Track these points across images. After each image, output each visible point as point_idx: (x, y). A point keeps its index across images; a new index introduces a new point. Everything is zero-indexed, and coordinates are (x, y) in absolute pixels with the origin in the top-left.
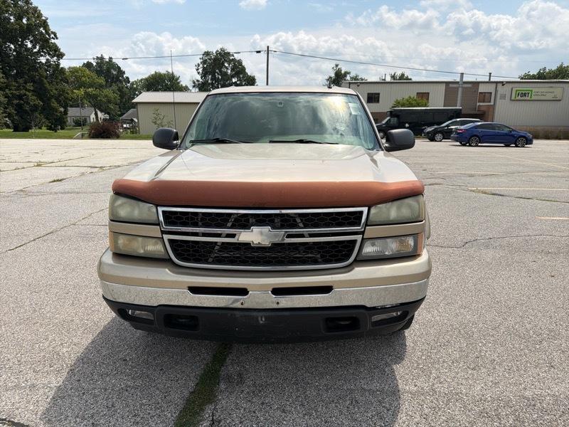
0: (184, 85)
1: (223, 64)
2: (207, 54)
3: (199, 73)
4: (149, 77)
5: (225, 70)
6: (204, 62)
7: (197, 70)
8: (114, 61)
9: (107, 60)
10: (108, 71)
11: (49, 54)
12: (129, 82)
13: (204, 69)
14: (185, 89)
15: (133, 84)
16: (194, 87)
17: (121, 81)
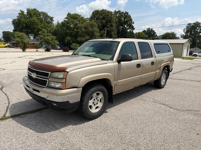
0: (177, 37)
1: (196, 28)
2: (189, 24)
3: (184, 32)
4: (164, 34)
5: (196, 30)
6: (188, 27)
7: (184, 31)
8: (153, 29)
9: (151, 29)
10: (150, 33)
11: (131, 29)
12: (157, 36)
13: (187, 30)
14: (178, 38)
15: (158, 37)
16: (181, 37)
17: (154, 36)
